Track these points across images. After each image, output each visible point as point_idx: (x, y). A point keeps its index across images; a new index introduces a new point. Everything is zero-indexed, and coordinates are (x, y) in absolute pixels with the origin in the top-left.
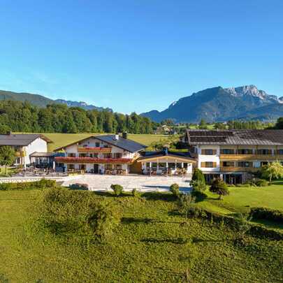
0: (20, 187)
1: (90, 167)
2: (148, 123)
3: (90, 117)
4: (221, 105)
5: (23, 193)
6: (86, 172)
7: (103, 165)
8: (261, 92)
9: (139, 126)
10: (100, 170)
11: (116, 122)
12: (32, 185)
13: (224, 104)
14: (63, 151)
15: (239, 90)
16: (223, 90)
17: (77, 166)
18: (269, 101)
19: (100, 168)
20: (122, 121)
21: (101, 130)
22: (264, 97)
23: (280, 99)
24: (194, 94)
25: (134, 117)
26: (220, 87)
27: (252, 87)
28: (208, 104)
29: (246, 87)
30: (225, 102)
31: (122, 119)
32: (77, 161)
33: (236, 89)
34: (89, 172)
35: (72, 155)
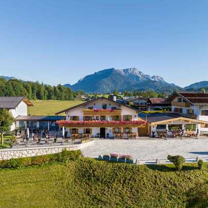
0: (35, 162)
1: (95, 131)
2: (70, 92)
3: (26, 87)
4: (114, 81)
5: (42, 171)
6: (92, 137)
7: (111, 128)
8: (140, 72)
9: (64, 94)
10: (108, 134)
11: (46, 91)
12: (51, 159)
13: (116, 81)
14: (63, 114)
15: (126, 71)
16: (115, 71)
17: (81, 130)
18: (145, 79)
19: (107, 132)
20: (51, 91)
21: (35, 98)
22: (142, 76)
23: (152, 77)
24: (96, 73)
25: (60, 87)
26: (113, 68)
27: (134, 69)
28: (105, 80)
29: (130, 69)
30: (117, 79)
31: (51, 89)
32: (79, 125)
33: (124, 71)
34: (96, 137)
35: (74, 118)
